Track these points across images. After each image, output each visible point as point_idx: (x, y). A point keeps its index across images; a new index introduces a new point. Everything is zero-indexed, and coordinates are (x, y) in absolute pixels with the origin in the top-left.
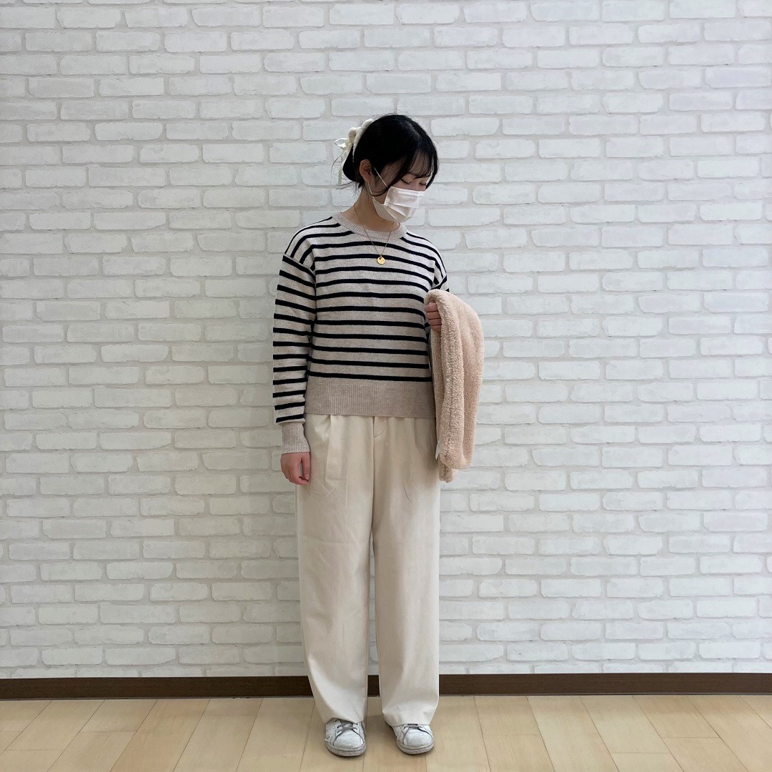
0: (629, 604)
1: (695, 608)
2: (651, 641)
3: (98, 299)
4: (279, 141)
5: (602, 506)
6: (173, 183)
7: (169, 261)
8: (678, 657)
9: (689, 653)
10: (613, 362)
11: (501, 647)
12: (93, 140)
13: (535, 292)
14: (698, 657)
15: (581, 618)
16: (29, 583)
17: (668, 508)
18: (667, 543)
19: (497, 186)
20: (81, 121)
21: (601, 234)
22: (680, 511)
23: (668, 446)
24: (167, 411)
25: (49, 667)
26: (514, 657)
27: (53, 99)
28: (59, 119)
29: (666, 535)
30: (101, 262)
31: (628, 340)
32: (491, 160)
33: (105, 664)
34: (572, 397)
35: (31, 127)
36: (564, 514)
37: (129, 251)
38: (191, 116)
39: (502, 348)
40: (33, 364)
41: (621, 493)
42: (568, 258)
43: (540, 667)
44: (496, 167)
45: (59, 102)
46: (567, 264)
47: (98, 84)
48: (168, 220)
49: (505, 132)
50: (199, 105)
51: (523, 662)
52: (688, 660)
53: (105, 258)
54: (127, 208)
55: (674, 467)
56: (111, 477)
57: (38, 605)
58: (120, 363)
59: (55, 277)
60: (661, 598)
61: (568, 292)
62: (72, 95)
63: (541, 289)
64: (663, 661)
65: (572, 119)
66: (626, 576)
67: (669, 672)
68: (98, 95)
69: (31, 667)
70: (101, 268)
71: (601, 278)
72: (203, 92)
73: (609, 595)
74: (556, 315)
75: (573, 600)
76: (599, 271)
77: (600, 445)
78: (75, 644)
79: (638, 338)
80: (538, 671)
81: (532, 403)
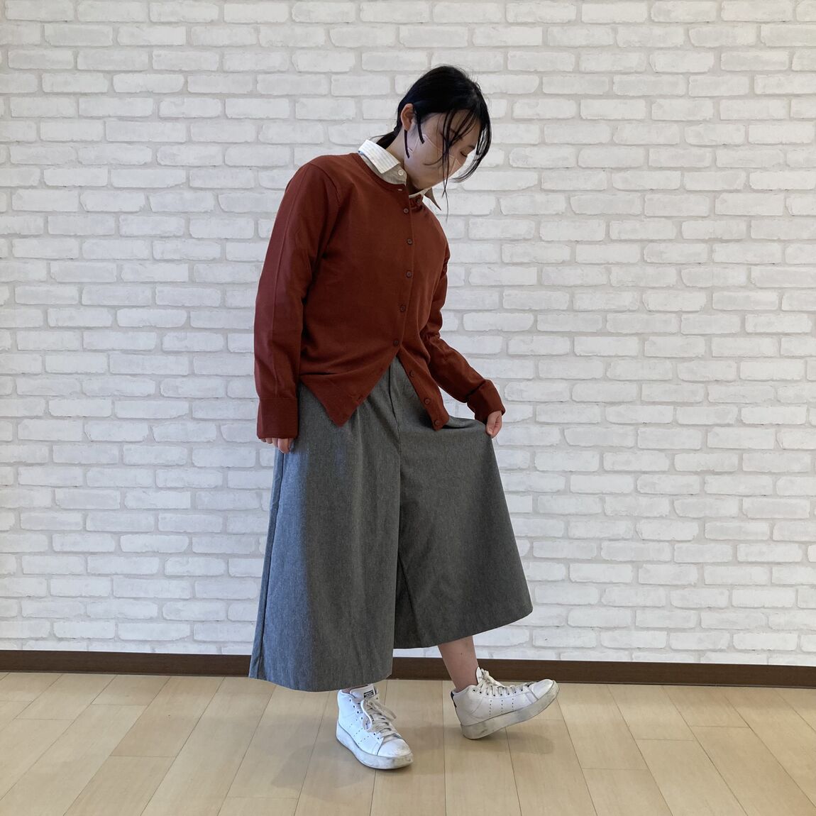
0: (662, 591)
1: (730, 597)
2: (683, 630)
3: (114, 260)
4: (306, 96)
5: (636, 490)
6: (194, 139)
7: (188, 221)
8: (711, 647)
9: (723, 644)
10: (652, 338)
11: (527, 632)
12: (112, 92)
13: (572, 262)
14: (732, 648)
15: (611, 604)
16: (40, 553)
17: (706, 493)
18: (703, 529)
19: (536, 148)
20: (98, 71)
21: (644, 201)
22: (718, 496)
23: (707, 428)
24: (184, 379)
25: (61, 639)
26: (539, 643)
27: (70, 47)
28: (76, 68)
29: (702, 521)
30: (117, 221)
31: (668, 315)
32: (530, 120)
33: (117, 639)
34: (608, 374)
35: (46, 77)
36: (597, 496)
37: (146, 210)
38: (214, 68)
39: (536, 321)
40: (47, 327)
41: (657, 476)
42: (608, 226)
43: (565, 654)
44: (535, 128)
45: (76, 51)
46: (608, 233)
47: (116, 31)
48: (188, 179)
49: (545, 91)
50: (222, 56)
51: (550, 648)
52: (721, 651)
53: (122, 217)
54: (145, 165)
55: (713, 450)
56: (126, 447)
57: (50, 576)
58: (136, 328)
59: (70, 236)
60: (695, 586)
61: (608, 263)
62: (89, 44)
63: (579, 259)
64: (695, 651)
65: (617, 78)
66: (659, 562)
67: (702, 662)
68: (117, 45)
69: (43, 639)
70: (118, 227)
71: (643, 249)
72: (227, 42)
73: (641, 581)
74: (595, 287)
75: (603, 586)
76: (641, 241)
77: (636, 425)
78: (87, 617)
79: (679, 313)
80: (565, 658)
81: (566, 380)
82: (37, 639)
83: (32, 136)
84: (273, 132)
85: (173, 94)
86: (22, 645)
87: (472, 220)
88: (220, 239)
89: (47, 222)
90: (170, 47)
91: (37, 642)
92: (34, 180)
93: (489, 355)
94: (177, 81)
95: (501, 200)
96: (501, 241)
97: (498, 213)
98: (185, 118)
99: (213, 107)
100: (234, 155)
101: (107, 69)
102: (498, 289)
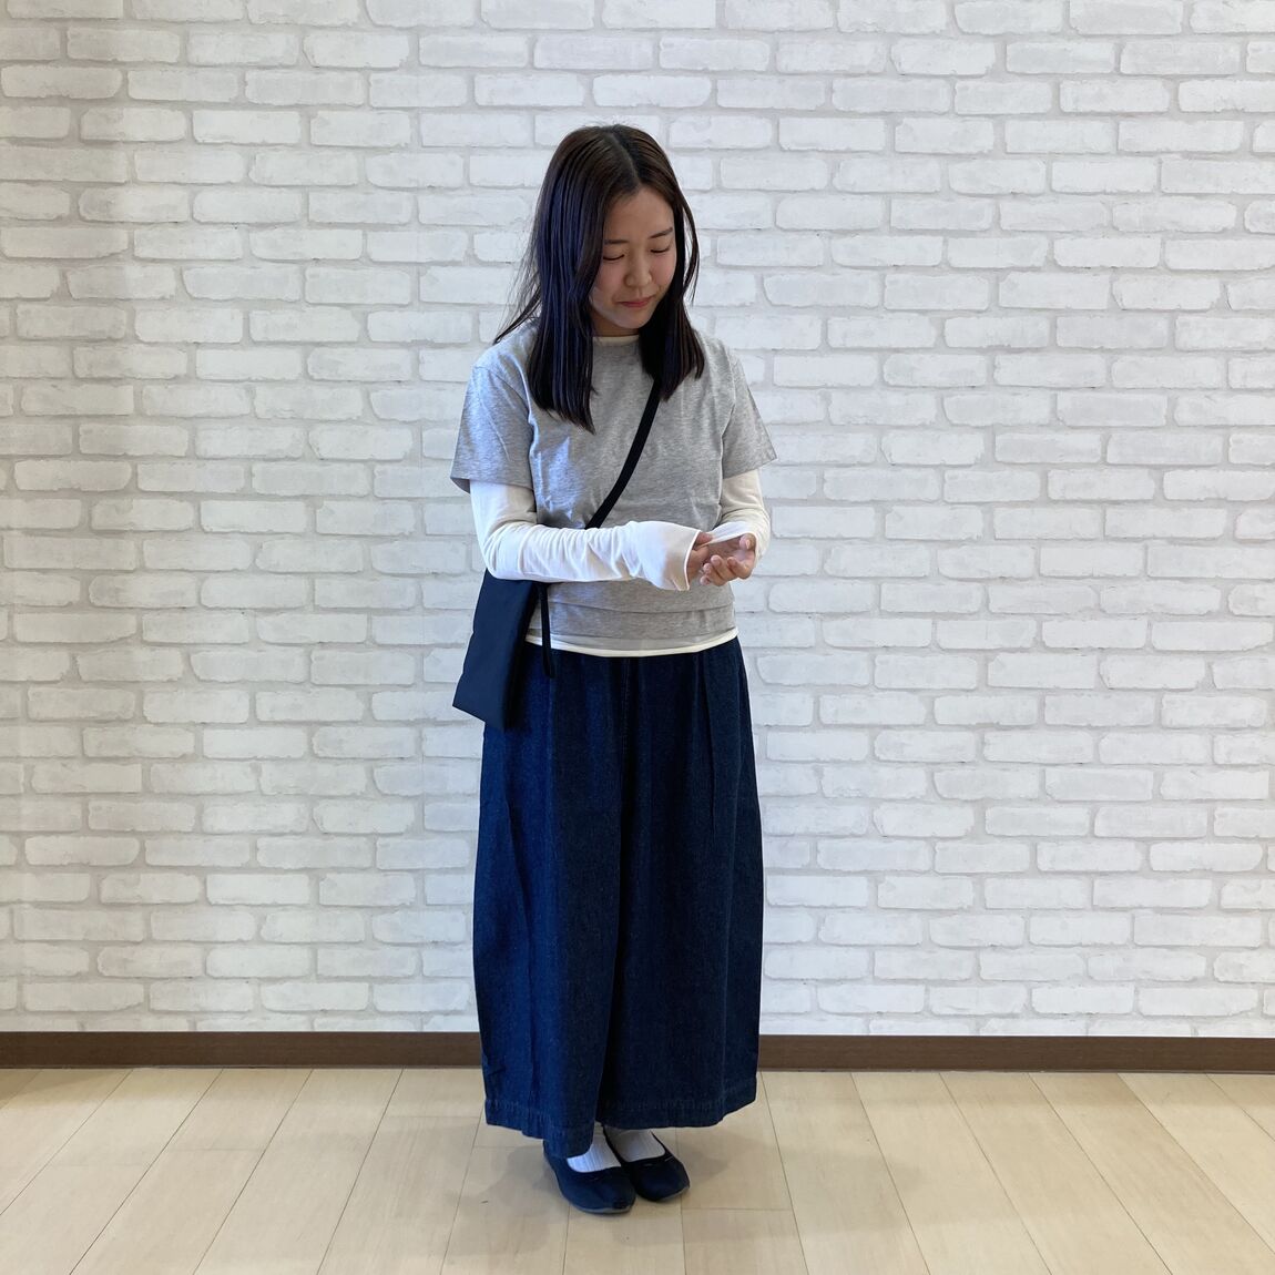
82: (446, 1013)
83: (454, 178)
84: (858, 173)
85: (692, 109)
86: (422, 1023)
87: (1181, 319)
88: (765, 351)
89: (479, 322)
90: (690, 31)
91: (449, 1017)
92: (457, 252)
93: (1205, 539)
94: (700, 88)
95: (1229, 287)
96: (1227, 353)
97: (1223, 307)
98: (711, 149)
99: (760, 132)
100: (793, 211)
101: (583, 65)
102: (1220, 431)
